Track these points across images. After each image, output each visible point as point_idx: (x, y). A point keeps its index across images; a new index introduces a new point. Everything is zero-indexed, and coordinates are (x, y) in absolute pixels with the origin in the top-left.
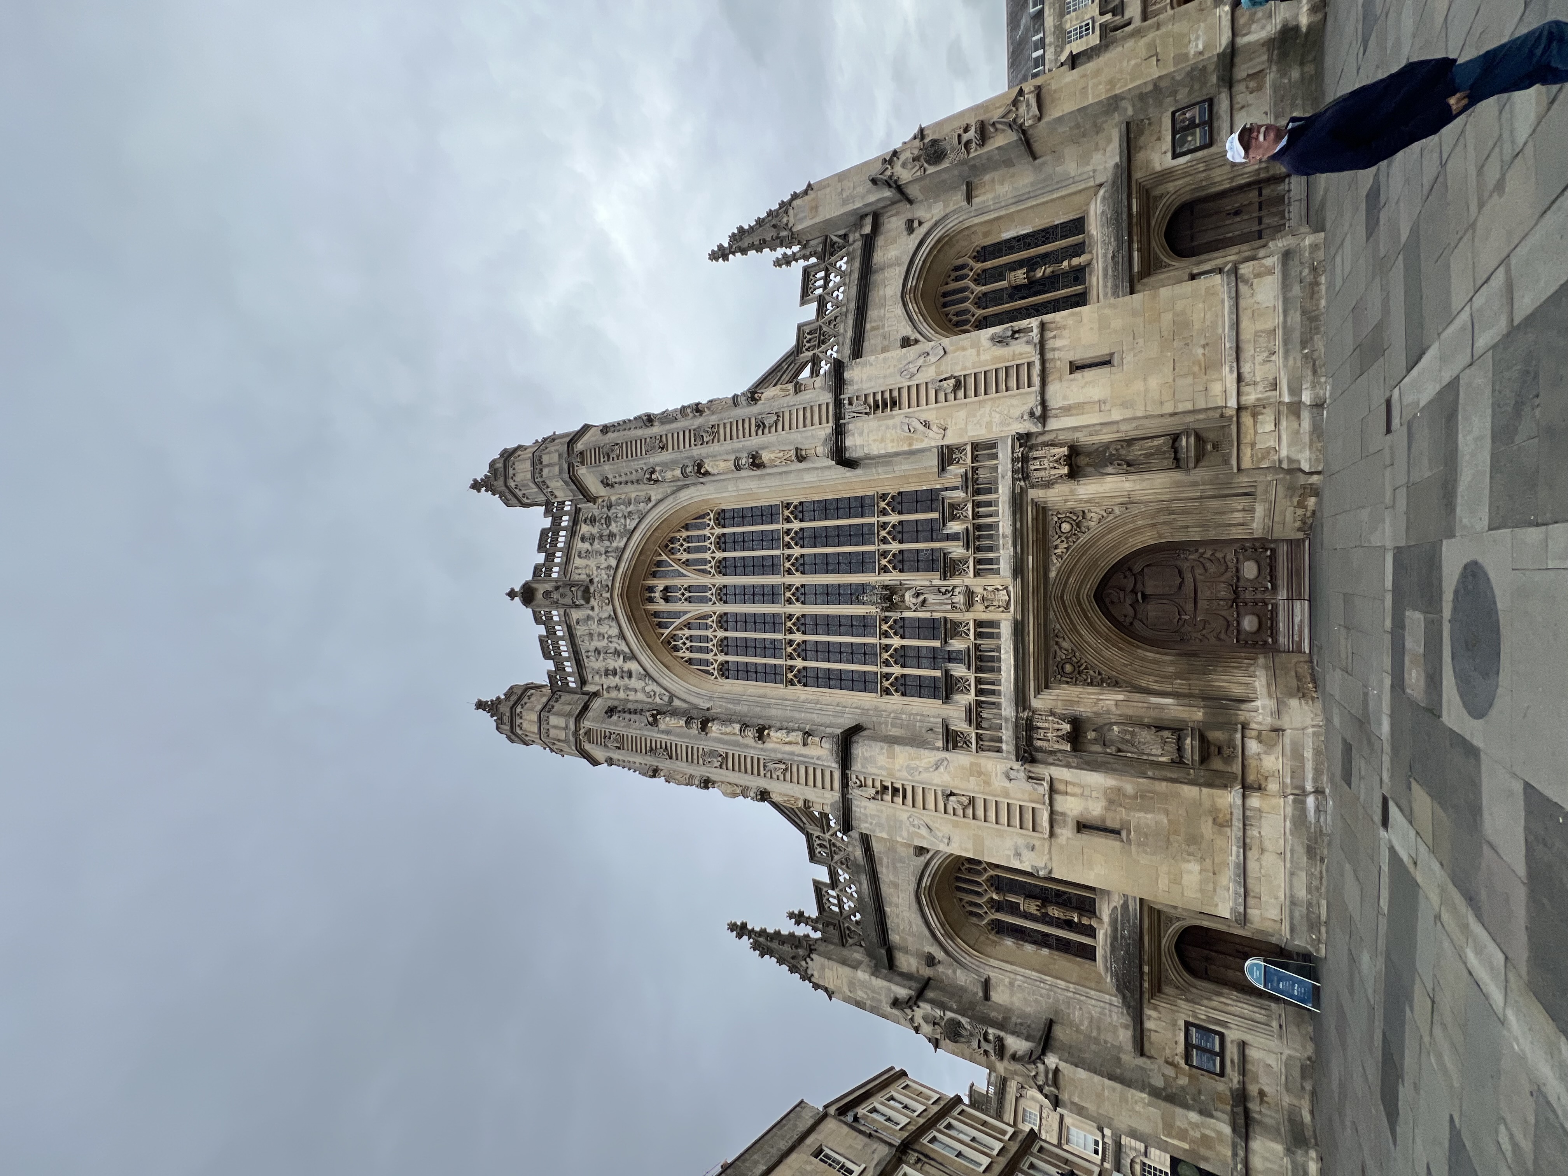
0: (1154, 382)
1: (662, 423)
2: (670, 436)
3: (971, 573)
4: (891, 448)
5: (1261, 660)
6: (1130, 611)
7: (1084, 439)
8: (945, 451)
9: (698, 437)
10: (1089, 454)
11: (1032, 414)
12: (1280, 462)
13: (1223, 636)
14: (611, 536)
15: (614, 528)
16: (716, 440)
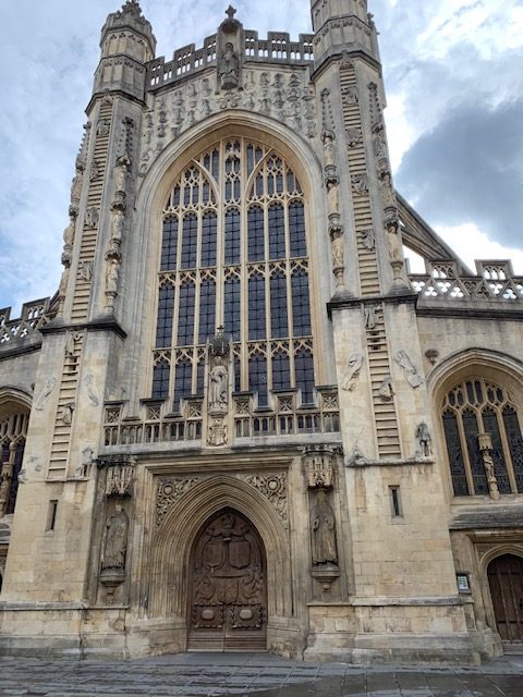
0: (377, 547)
1: (374, 143)
2: (362, 151)
3: (238, 416)
4: (338, 347)
5: (181, 620)
6: (217, 532)
7: (337, 498)
8: (334, 391)
9: (359, 178)
10: (327, 502)
11: (358, 457)
12: (313, 634)
13: (199, 595)
14: (281, 103)
15: (288, 105)
16: (355, 195)
